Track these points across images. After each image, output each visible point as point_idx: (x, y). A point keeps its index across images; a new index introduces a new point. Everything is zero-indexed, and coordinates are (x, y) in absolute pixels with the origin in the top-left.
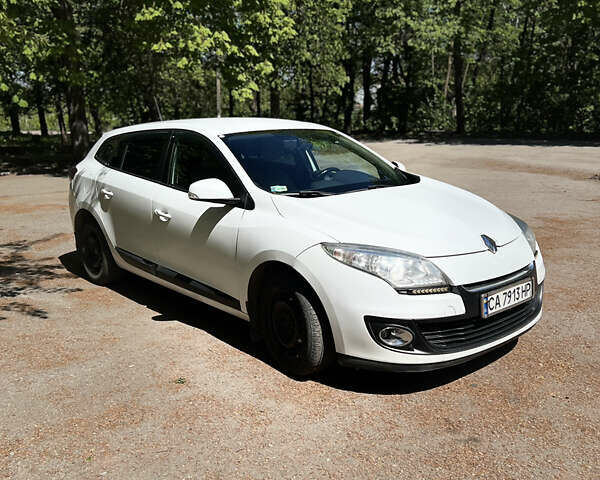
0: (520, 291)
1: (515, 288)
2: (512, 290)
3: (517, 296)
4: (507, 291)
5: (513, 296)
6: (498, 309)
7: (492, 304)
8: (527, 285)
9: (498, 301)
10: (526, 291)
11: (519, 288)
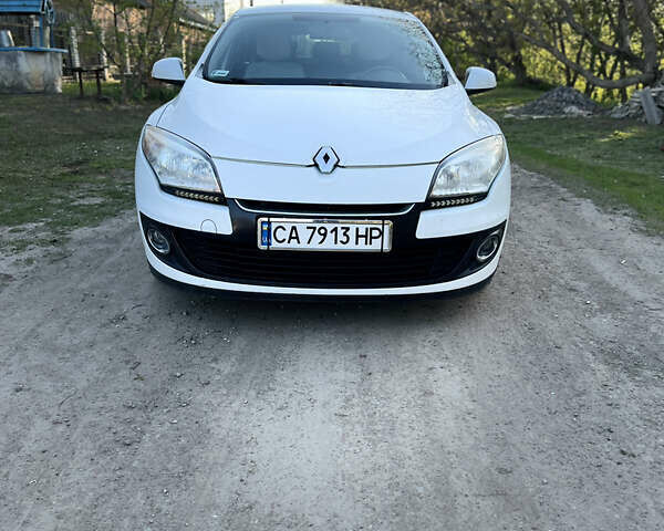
0: (352, 233)
1: (339, 226)
2: (330, 227)
3: (341, 237)
4: (318, 226)
5: (331, 236)
6: (294, 245)
7: (281, 235)
8: (371, 229)
9: (294, 235)
10: (369, 237)
11: (348, 229)
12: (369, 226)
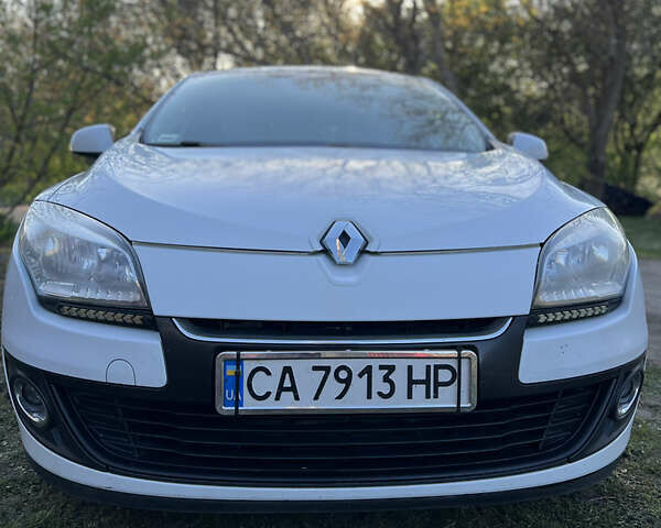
0: (399, 378)
1: (375, 364)
2: (356, 366)
3: (379, 385)
4: (334, 364)
6: (287, 403)
7: (262, 384)
8: (437, 367)
9: (287, 384)
10: (432, 385)
11: (391, 369)
12: (432, 363)
